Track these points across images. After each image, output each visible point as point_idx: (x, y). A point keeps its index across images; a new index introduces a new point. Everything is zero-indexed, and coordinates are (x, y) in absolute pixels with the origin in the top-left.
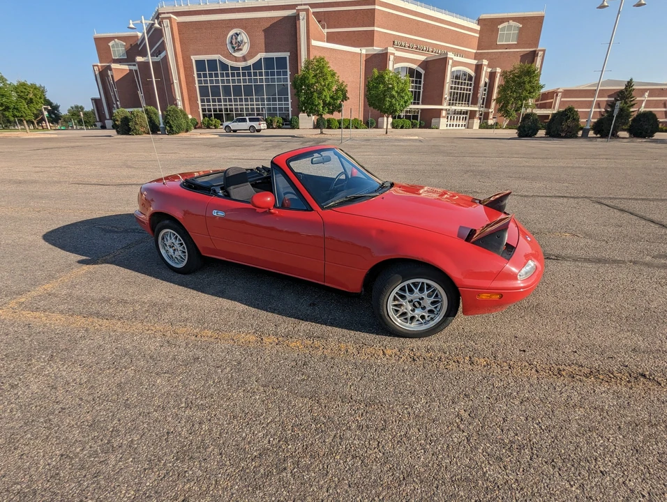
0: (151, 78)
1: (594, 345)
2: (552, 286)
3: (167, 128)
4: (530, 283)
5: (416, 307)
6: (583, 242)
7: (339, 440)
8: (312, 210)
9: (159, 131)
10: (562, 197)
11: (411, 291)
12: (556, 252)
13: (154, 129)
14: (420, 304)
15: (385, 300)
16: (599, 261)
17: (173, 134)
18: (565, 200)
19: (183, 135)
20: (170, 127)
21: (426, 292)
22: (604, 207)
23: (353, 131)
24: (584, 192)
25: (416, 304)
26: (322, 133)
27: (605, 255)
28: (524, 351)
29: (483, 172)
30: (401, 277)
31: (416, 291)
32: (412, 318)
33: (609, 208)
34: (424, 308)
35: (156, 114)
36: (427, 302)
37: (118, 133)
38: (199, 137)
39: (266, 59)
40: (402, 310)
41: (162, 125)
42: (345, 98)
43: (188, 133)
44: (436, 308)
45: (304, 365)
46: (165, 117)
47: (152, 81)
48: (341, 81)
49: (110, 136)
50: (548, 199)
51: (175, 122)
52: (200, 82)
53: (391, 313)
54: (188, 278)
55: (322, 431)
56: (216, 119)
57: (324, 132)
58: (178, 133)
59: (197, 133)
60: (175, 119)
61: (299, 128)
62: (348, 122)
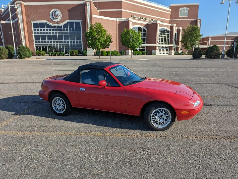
0: (12, 32)
1: (224, 130)
2: (209, 114)
3: (19, 55)
4: (198, 108)
5: (161, 119)
6: (221, 99)
7: (142, 158)
8: (121, 86)
9: (14, 57)
10: (213, 83)
11: (159, 113)
12: (211, 103)
13: (11, 56)
14: (162, 117)
15: (150, 117)
16: (227, 105)
17: (22, 59)
18: (214, 84)
19: (27, 59)
20: (20, 55)
21: (164, 113)
22: (230, 86)
24: (222, 81)
25: (161, 117)
26: (100, 58)
27: (229, 103)
28: (200, 133)
29: (179, 74)
30: (154, 108)
31: (160, 112)
32: (160, 123)
33: (231, 87)
34: (163, 119)
35: (13, 49)
36: (164, 116)
38: (36, 60)
39: (70, 23)
40: (156, 120)
41: (15, 54)
42: (111, 41)
43: (30, 58)
44: (167, 119)
45: (123, 140)
46: (17, 50)
47: (12, 33)
48: (108, 34)
50: (207, 84)
51: (23, 52)
52: (35, 33)
53: (152, 122)
54: (64, 117)
55: (136, 156)
56: (43, 51)
57: (101, 57)
58: (24, 58)
59: (35, 58)
60: (23, 51)
61: (87, 55)
62: (112, 52)
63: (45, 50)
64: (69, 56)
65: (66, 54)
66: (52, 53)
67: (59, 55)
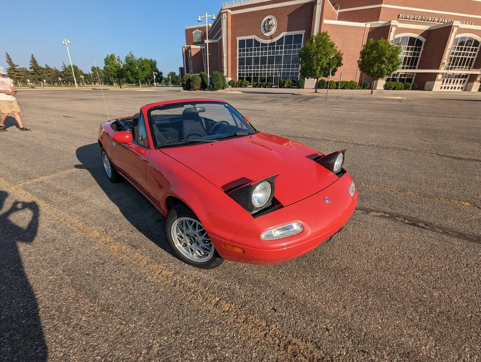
1: (361, 330)
3: (211, 86)
5: (192, 241)
8: (150, 148)
9: (207, 88)
11: (187, 227)
13: (204, 87)
14: (194, 239)
16: (477, 239)
17: (214, 90)
19: (220, 91)
20: (213, 86)
21: (198, 231)
23: (340, 91)
26: (316, 92)
31: (190, 227)
34: (198, 244)
35: (207, 77)
36: (200, 239)
37: (185, 89)
38: (229, 92)
39: (287, 37)
41: (209, 85)
42: (339, 64)
43: (224, 90)
46: (211, 79)
47: (207, 55)
48: (338, 51)
49: (179, 91)
51: (216, 82)
52: (240, 55)
56: (246, 81)
57: (318, 91)
58: (217, 90)
59: (229, 90)
60: (216, 80)
61: (303, 88)
62: (337, 84)
63: (249, 79)
64: (277, 88)
65: (274, 85)
66: (256, 83)
67: (265, 87)
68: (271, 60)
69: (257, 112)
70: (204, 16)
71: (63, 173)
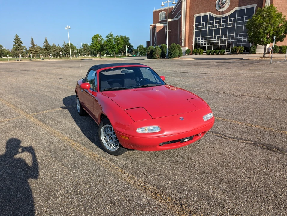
9: (166, 57)
13: (163, 56)
15: (100, 132)
17: (171, 58)
19: (176, 59)
20: (171, 54)
21: (112, 132)
25: (110, 137)
26: (264, 57)
31: (109, 131)
32: (110, 144)
34: (113, 140)
35: (166, 48)
36: (113, 137)
37: (148, 58)
38: (184, 60)
39: (239, 11)
41: (167, 54)
43: (179, 58)
46: (169, 49)
49: (144, 60)
51: (174, 52)
52: (196, 29)
56: (201, 50)
57: (266, 56)
58: (174, 58)
59: (184, 58)
60: (174, 50)
61: (255, 53)
63: (203, 48)
64: (229, 54)
65: (227, 52)
66: (210, 51)
67: (218, 54)
68: (224, 31)
69: (199, 74)
70: (166, 2)
71: (54, 110)
